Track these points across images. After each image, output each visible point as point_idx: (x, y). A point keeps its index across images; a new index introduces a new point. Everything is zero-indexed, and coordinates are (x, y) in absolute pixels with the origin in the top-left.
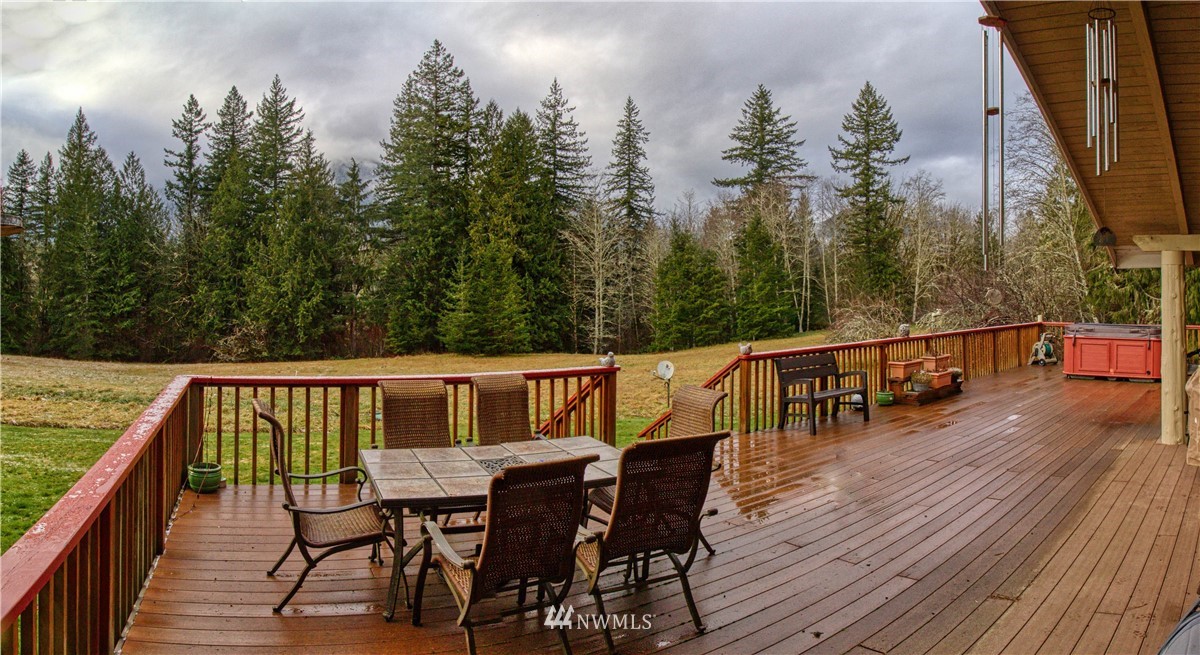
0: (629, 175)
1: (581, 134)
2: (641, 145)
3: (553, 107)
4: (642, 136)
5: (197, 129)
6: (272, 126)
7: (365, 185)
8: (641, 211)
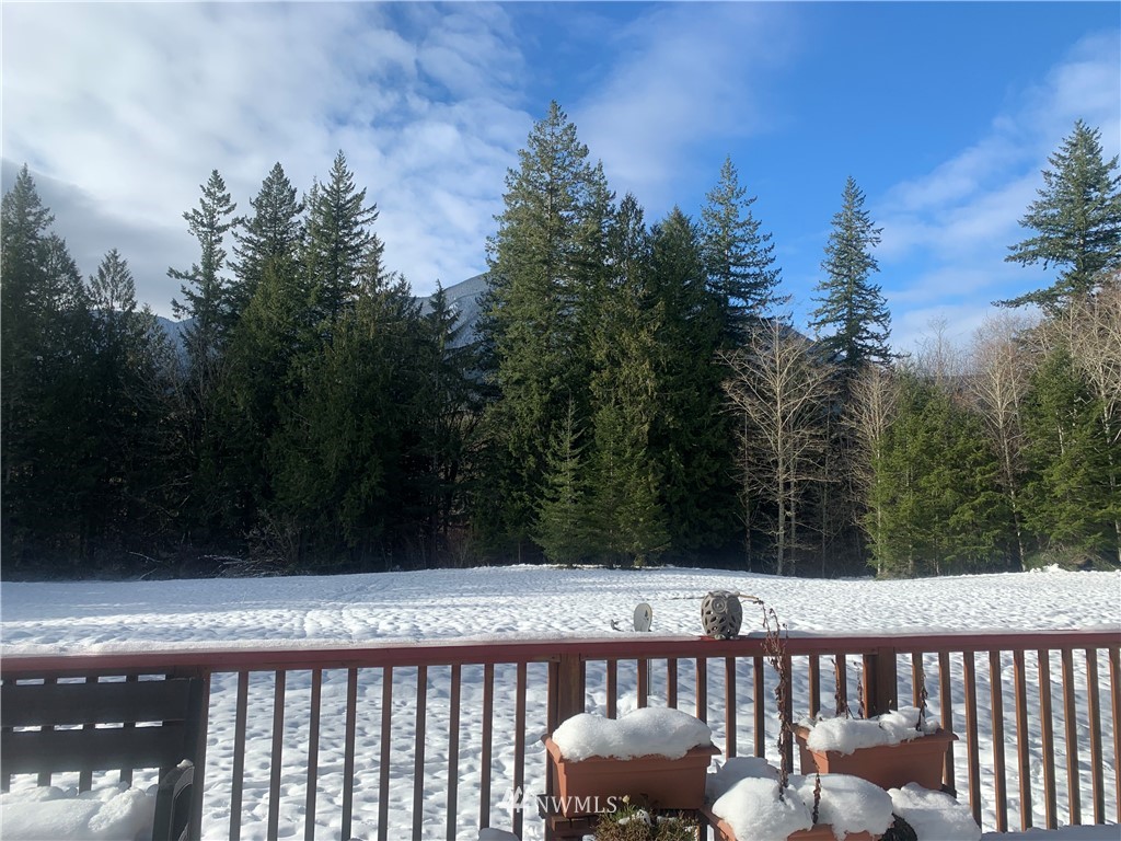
0: (850, 300)
1: (766, 238)
2: (868, 249)
3: (724, 201)
4: (872, 235)
5: (220, 224)
6: (333, 230)
7: (454, 319)
8: (870, 353)
